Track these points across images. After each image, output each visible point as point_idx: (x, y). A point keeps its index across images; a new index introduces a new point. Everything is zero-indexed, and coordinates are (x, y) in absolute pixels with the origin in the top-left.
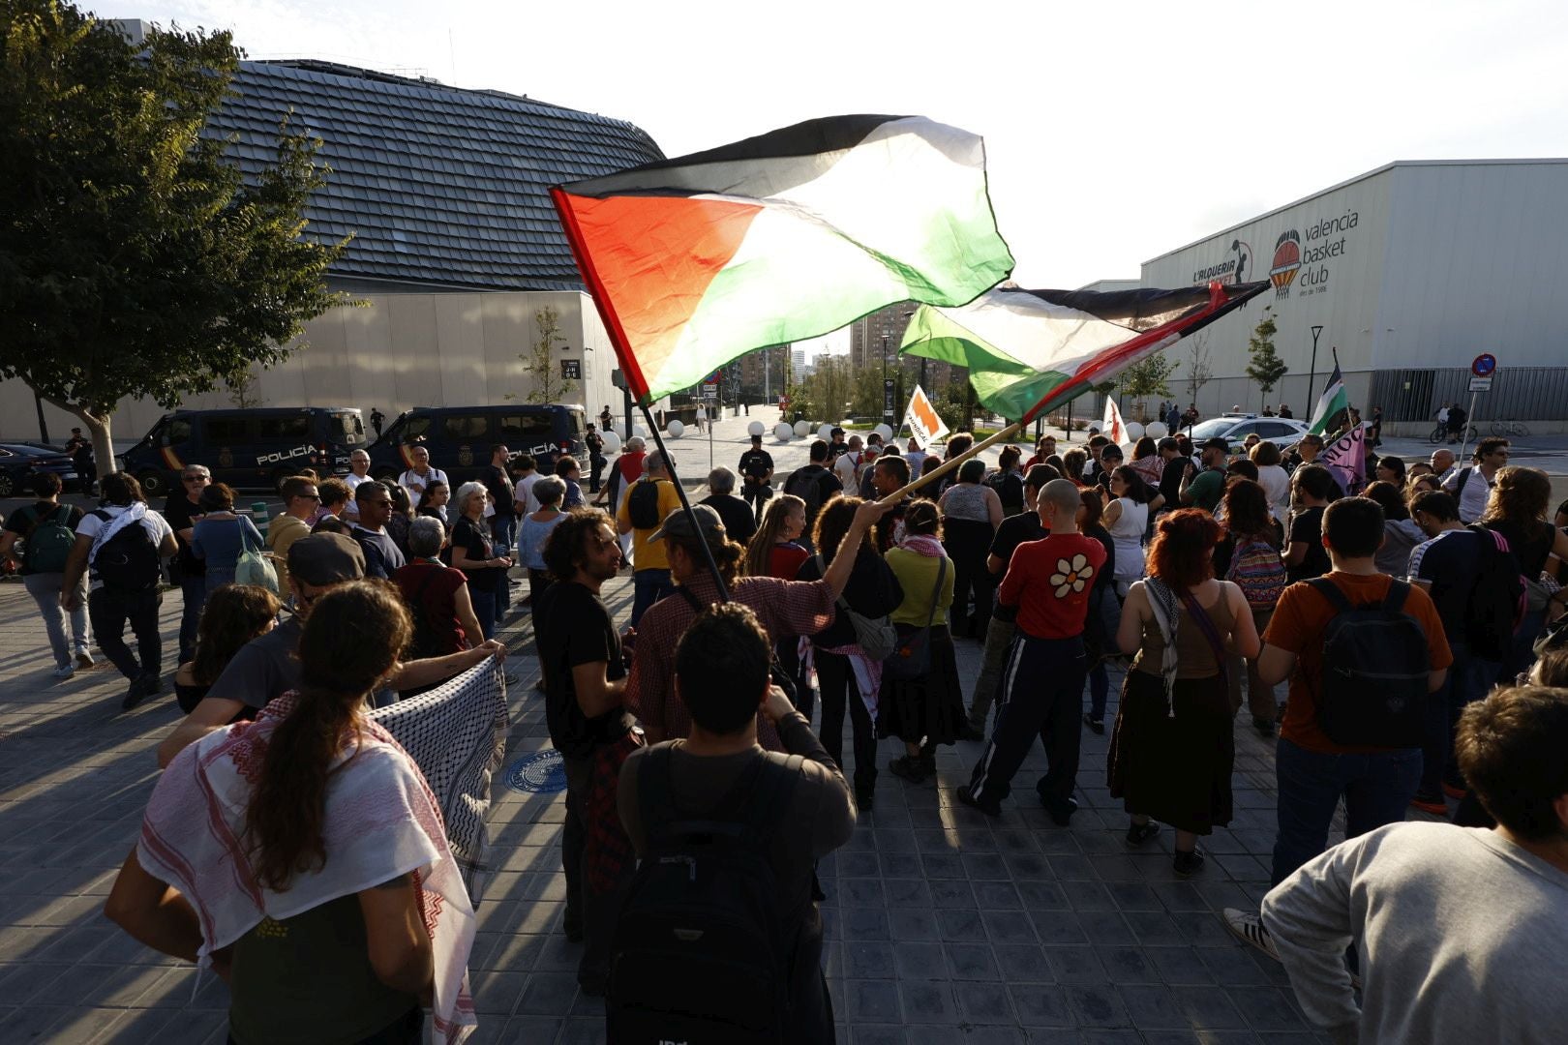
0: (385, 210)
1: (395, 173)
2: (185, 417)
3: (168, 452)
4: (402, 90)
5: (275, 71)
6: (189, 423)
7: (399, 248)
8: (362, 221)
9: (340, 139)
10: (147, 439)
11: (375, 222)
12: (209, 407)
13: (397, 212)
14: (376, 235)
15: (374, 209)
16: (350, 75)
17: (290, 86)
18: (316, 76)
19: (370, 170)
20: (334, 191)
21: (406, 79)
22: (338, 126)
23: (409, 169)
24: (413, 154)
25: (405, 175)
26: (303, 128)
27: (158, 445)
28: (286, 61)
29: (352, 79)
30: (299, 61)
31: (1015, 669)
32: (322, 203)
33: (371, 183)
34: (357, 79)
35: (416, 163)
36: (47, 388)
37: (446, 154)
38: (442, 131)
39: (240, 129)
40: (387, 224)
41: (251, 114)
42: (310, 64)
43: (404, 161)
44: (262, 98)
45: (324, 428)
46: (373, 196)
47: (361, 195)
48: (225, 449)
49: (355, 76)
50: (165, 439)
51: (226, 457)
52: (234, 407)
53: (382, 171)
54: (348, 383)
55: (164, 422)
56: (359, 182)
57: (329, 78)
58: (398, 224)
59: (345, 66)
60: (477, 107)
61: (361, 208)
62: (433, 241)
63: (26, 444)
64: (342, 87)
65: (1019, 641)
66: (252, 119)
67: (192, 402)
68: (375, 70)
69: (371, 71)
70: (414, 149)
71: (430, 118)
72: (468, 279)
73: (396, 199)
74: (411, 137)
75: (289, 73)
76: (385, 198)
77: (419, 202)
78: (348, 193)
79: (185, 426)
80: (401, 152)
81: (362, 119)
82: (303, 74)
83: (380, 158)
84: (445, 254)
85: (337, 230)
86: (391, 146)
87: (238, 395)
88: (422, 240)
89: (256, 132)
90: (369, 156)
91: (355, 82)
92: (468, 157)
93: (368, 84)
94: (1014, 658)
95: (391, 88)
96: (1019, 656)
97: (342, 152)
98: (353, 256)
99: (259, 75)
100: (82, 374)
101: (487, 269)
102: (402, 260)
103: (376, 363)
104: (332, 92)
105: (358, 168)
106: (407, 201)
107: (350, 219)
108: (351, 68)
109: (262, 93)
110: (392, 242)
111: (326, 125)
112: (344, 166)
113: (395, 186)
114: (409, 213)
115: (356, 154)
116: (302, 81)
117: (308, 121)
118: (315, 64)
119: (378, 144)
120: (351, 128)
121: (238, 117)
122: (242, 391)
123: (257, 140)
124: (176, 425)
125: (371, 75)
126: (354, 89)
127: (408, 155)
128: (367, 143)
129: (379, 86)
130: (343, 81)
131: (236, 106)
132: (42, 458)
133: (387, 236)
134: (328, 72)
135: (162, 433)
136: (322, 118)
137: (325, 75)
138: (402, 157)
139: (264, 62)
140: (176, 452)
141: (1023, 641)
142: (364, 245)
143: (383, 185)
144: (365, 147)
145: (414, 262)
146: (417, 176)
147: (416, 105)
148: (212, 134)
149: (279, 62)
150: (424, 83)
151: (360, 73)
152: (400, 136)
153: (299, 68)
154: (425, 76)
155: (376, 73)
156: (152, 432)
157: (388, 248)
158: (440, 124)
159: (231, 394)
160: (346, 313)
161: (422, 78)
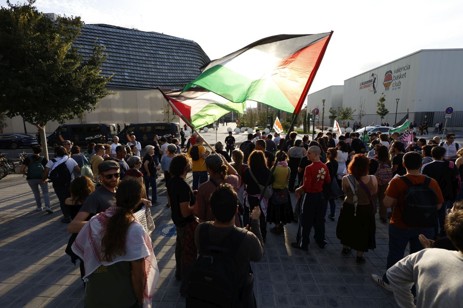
0: (122, 67)
1: (125, 56)
2: (66, 126)
3: (60, 137)
4: (127, 32)
5: (91, 27)
6: (66, 128)
7: (126, 77)
8: (116, 70)
9: (110, 46)
10: (54, 133)
11: (119, 70)
12: (72, 124)
13: (126, 67)
14: (120, 74)
15: (119, 66)
16: (112, 28)
17: (96, 31)
18: (103, 28)
19: (118, 55)
20: (108, 61)
21: (129, 29)
22: (109, 43)
23: (129, 55)
24: (130, 50)
25: (128, 56)
26: (99, 43)
27: (58, 134)
28: (95, 24)
29: (113, 29)
30: (98, 24)
31: (303, 203)
32: (104, 65)
33: (118, 59)
34: (115, 29)
35: (131, 53)
36: (27, 118)
37: (140, 50)
38: (139, 44)
39: (82, 44)
40: (123, 70)
41: (85, 39)
42: (101, 25)
43: (128, 53)
44: (88, 35)
45: (104, 129)
46: (119, 63)
47: (115, 62)
48: (77, 136)
49: (114, 28)
50: (60, 133)
51: (77, 138)
52: (79, 123)
53: (122, 55)
54: (111, 116)
55: (59, 128)
56: (115, 58)
57: (107, 29)
58: (126, 71)
59: (111, 26)
60: (149, 37)
61: (116, 66)
62: (136, 75)
63: (20, 134)
64: (110, 32)
66: (85, 41)
67: (68, 122)
68: (120, 26)
69: (119, 27)
70: (131, 49)
71: (135, 40)
72: (146, 86)
73: (125, 63)
74: (130, 46)
75: (95, 28)
76: (122, 63)
77: (132, 64)
78: (112, 62)
79: (65, 129)
80: (127, 50)
81: (116, 40)
82: (99, 28)
83: (121, 52)
84: (139, 79)
85: (109, 72)
86: (124, 48)
87: (81, 120)
88: (133, 75)
89: (86, 44)
90: (118, 51)
91: (114, 30)
92: (146, 51)
93: (118, 31)
94: (303, 199)
95: (124, 32)
96: (304, 198)
97: (110, 50)
98: (113, 80)
99: (87, 28)
100: (37, 114)
101: (151, 83)
102: (127, 81)
103: (119, 111)
104: (107, 33)
105: (115, 55)
106: (129, 64)
107: (112, 69)
108: (113, 26)
109: (88, 33)
110: (124, 76)
111: (106, 43)
112: (111, 54)
113: (125, 60)
114: (129, 67)
115: (114, 51)
116: (99, 30)
117: (101, 41)
118: (103, 25)
119: (121, 48)
120: (113, 43)
121: (81, 40)
122: (82, 119)
123: (86, 47)
124: (63, 128)
125: (119, 28)
126: (114, 32)
127: (129, 51)
128: (117, 47)
129: (121, 31)
130: (111, 30)
131: (81, 37)
132: (25, 138)
133: (123, 74)
134: (107, 27)
135: (59, 131)
136: (104, 40)
137: (106, 28)
138: (127, 51)
139: (88, 25)
140: (62, 136)
141: (306, 194)
142: (116, 77)
143: (122, 59)
144: (117, 49)
145: (130, 81)
146: (131, 57)
147: (132, 36)
148: (74, 45)
149: (92, 24)
150: (134, 30)
151: (116, 27)
152: (127, 45)
153: (99, 26)
154: (134, 28)
155: (120, 27)
156: (56, 131)
157: (123, 77)
158: (138, 42)
159: (78, 120)
160: (111, 97)
161: (133, 28)
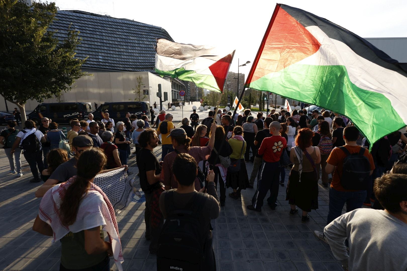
0: (97, 50)
1: (99, 40)
2: (45, 105)
3: (40, 114)
4: (101, 18)
5: (67, 13)
6: (45, 106)
7: (100, 60)
8: (91, 53)
9: (84, 31)
10: (34, 111)
11: (94, 53)
12: (51, 102)
13: (100, 51)
14: (94, 57)
15: (93, 50)
16: (87, 14)
17: (71, 17)
18: (78, 15)
19: (92, 40)
20: (83, 45)
21: (102, 15)
22: (84, 28)
23: (103, 39)
24: (104, 35)
25: (102, 41)
26: (75, 28)
27: (37, 112)
28: (70, 11)
29: (87, 15)
30: (73, 11)
31: (262, 171)
32: (80, 48)
33: (93, 43)
34: (89, 15)
35: (104, 38)
36: (8, 97)
37: (113, 35)
38: (111, 29)
39: (58, 29)
40: (97, 54)
41: (61, 25)
42: (76, 11)
43: (102, 38)
44: (64, 20)
45: (81, 108)
46: (93, 47)
47: (90, 46)
48: (55, 113)
49: (88, 15)
50: (39, 111)
51: (55, 115)
52: (57, 102)
53: (96, 40)
54: (87, 96)
55: (39, 106)
56: (90, 43)
57: (81, 15)
58: (100, 54)
59: (85, 12)
60: (121, 23)
61: (90, 50)
62: (109, 58)
63: (2, 112)
64: (85, 18)
65: (264, 163)
66: (61, 26)
67: (46, 101)
68: (93, 13)
69: (92, 13)
70: (104, 34)
71: (108, 26)
72: (119, 68)
73: (99, 47)
74: (103, 31)
75: (70, 14)
76: (96, 47)
77: (106, 48)
78: (87, 46)
79: (45, 107)
80: (101, 35)
81: (90, 26)
82: (74, 14)
83: (95, 36)
84: (112, 62)
85: (84, 56)
86: (98, 33)
87: (58, 99)
88: (106, 58)
89: (62, 29)
90: (92, 36)
91: (88, 16)
92: (118, 36)
93: (92, 17)
94: (262, 168)
95: (98, 18)
96: (264, 167)
97: (85, 35)
98: (88, 62)
99: (63, 14)
100: (17, 94)
101: (124, 66)
102: (101, 64)
103: (95, 91)
104: (82, 19)
105: (89, 39)
106: (102, 48)
107: (87, 53)
108: (87, 12)
109: (64, 19)
110: (98, 59)
111: (81, 28)
112: (86, 39)
113: (99, 44)
114: (103, 51)
115: (89, 35)
116: (74, 16)
117: (76, 27)
118: (77, 11)
119: (94, 33)
120: (87, 28)
121: (57, 25)
122: (59, 98)
123: (62, 31)
124: (42, 107)
125: (92, 14)
126: (88, 18)
127: (103, 36)
128: (91, 32)
129: (94, 17)
130: (85, 16)
131: (57, 22)
132: (7, 116)
133: (97, 57)
134: (81, 13)
135: (38, 109)
136: (79, 26)
137: (80, 14)
138: (101, 36)
139: (64, 11)
140: (42, 114)
141: (265, 163)
142: (91, 60)
143: (96, 43)
144: (91, 33)
145: (104, 64)
146: (105, 41)
147: (104, 22)
148: (50, 30)
149: (68, 11)
150: (106, 16)
151: (89, 14)
152: (100, 30)
153: (73, 12)
154: (107, 15)
155: (94, 14)
156: (36, 109)
157: (97, 60)
158: (111, 27)
159: (57, 99)
160: (86, 77)
161: (106, 15)
